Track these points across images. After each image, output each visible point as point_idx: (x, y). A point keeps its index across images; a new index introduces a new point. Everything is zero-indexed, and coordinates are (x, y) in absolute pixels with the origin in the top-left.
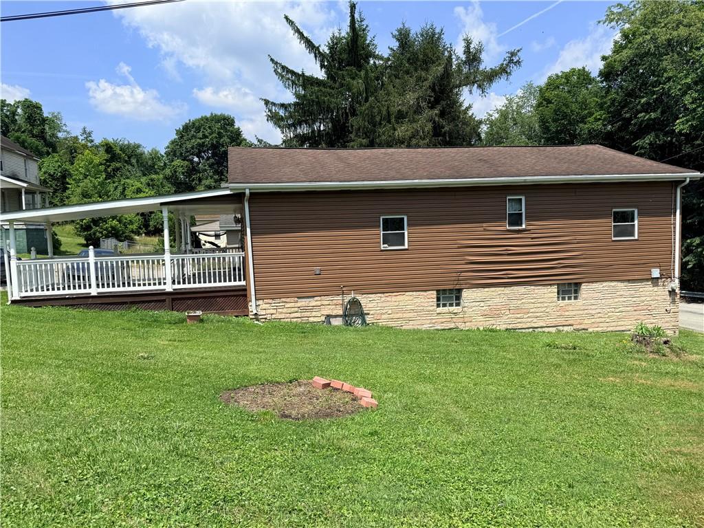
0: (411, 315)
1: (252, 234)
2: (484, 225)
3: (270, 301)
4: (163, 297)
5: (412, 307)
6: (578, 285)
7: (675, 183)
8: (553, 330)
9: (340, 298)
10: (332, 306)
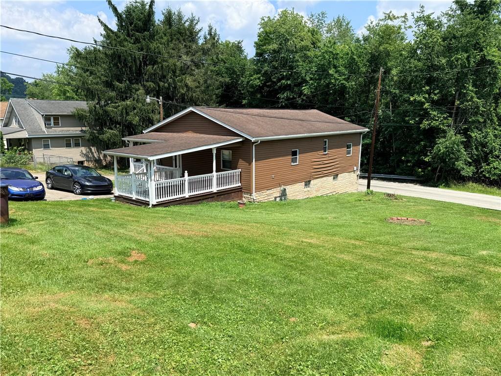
0: (297, 194)
1: (255, 161)
2: (318, 152)
3: (258, 193)
4: (214, 195)
5: (298, 190)
6: (338, 175)
7: (360, 133)
8: (331, 194)
9: (279, 188)
10: (276, 192)
